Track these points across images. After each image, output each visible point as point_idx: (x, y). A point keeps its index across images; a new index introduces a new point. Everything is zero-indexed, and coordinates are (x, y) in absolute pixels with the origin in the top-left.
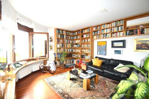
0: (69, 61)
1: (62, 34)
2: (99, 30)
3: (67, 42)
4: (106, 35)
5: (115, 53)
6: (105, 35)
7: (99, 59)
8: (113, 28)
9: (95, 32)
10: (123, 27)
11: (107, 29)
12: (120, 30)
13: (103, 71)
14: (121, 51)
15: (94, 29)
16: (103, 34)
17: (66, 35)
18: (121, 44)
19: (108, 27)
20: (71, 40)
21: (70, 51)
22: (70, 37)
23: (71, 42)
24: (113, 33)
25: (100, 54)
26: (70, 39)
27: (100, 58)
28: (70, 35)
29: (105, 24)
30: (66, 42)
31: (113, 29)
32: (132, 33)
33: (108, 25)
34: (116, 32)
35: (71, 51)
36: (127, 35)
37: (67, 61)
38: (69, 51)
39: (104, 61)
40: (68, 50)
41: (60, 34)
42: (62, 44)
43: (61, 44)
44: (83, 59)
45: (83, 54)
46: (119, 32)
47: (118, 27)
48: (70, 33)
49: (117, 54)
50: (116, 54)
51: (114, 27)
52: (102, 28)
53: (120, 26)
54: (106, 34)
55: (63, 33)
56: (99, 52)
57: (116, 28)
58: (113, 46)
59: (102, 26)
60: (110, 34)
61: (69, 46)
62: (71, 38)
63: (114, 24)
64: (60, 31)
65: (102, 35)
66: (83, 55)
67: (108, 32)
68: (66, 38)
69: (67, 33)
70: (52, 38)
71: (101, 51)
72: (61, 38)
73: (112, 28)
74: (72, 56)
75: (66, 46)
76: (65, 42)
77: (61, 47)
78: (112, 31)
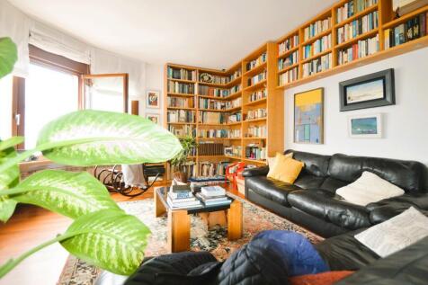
0: (211, 168)
1: (187, 80)
2: (295, 51)
3: (207, 107)
4: (319, 63)
5: (353, 133)
6: (315, 62)
7: (293, 158)
8: (341, 30)
9: (284, 60)
10: (378, 15)
11: (320, 38)
12: (366, 30)
13: (286, 196)
14: (375, 118)
15: (283, 50)
16: (308, 62)
17: (200, 84)
18: (376, 91)
19: (326, 29)
20: (220, 100)
21: (215, 135)
22: (216, 91)
23: (219, 105)
24: (344, 49)
25: (303, 140)
26: (215, 95)
27: (297, 155)
28: (218, 83)
29: (313, 23)
30: (202, 107)
31: (343, 35)
32: (416, 31)
33: (326, 22)
34: (353, 44)
35: (219, 135)
36: (397, 43)
37: (205, 168)
38: (211, 136)
39: (309, 164)
40: (208, 133)
41: (180, 83)
42: (188, 111)
43: (183, 114)
44: (250, 159)
45: (251, 145)
46: (362, 39)
47: (360, 18)
48: (218, 79)
49: (363, 133)
50: (359, 133)
51: (343, 26)
52: (307, 39)
53: (366, 14)
54: (319, 58)
55: (190, 78)
56: (298, 132)
57: (351, 28)
58: (346, 104)
59: (307, 30)
60: (330, 55)
61: (211, 118)
62: (219, 95)
63: (343, 15)
64: (181, 71)
65: (306, 66)
66: (251, 148)
67: (325, 49)
68: (200, 93)
69: (206, 78)
70: (157, 94)
71: (307, 127)
72: (183, 92)
73: (337, 30)
74: (222, 154)
75: (199, 118)
76: (196, 107)
77: (183, 120)
78: (337, 43)
